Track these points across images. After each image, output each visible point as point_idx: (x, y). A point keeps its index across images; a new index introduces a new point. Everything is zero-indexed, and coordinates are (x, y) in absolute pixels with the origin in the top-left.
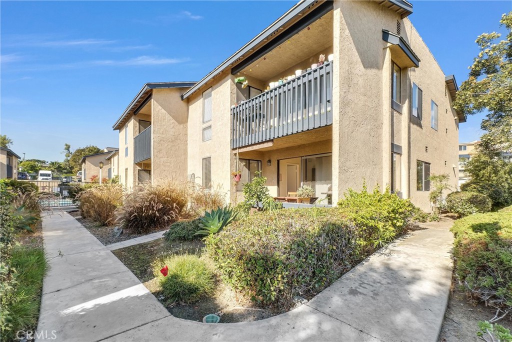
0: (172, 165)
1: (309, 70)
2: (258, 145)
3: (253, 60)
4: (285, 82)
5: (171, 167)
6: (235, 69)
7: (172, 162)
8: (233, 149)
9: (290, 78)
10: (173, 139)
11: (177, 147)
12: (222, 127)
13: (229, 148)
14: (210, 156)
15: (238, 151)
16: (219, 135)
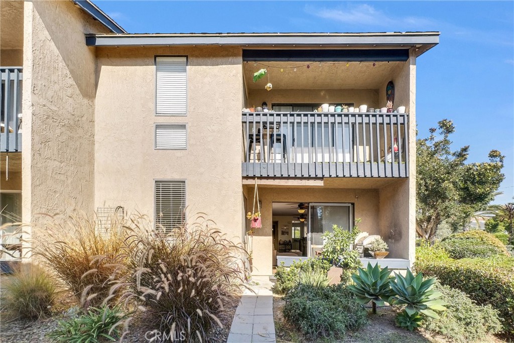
0: (69, 181)
1: (378, 112)
2: (299, 181)
3: (291, 59)
4: (345, 111)
5: (67, 186)
6: (251, 54)
7: (69, 174)
8: (247, 178)
9: (352, 110)
10: (72, 123)
11: (78, 143)
12: (219, 135)
13: (239, 174)
14: (184, 180)
15: (257, 182)
16: (209, 147)
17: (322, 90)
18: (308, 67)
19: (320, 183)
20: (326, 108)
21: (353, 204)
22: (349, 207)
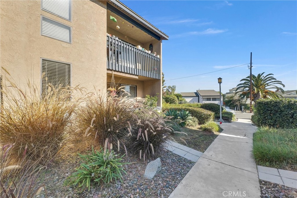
1: (153, 55)
8: (109, 69)
12: (94, 42)
13: (106, 67)
14: (69, 64)
15: (114, 73)
16: (88, 47)
17: (126, 35)
18: (133, 27)
19: (137, 77)
20: (139, 47)
21: (136, 86)
22: (135, 87)
